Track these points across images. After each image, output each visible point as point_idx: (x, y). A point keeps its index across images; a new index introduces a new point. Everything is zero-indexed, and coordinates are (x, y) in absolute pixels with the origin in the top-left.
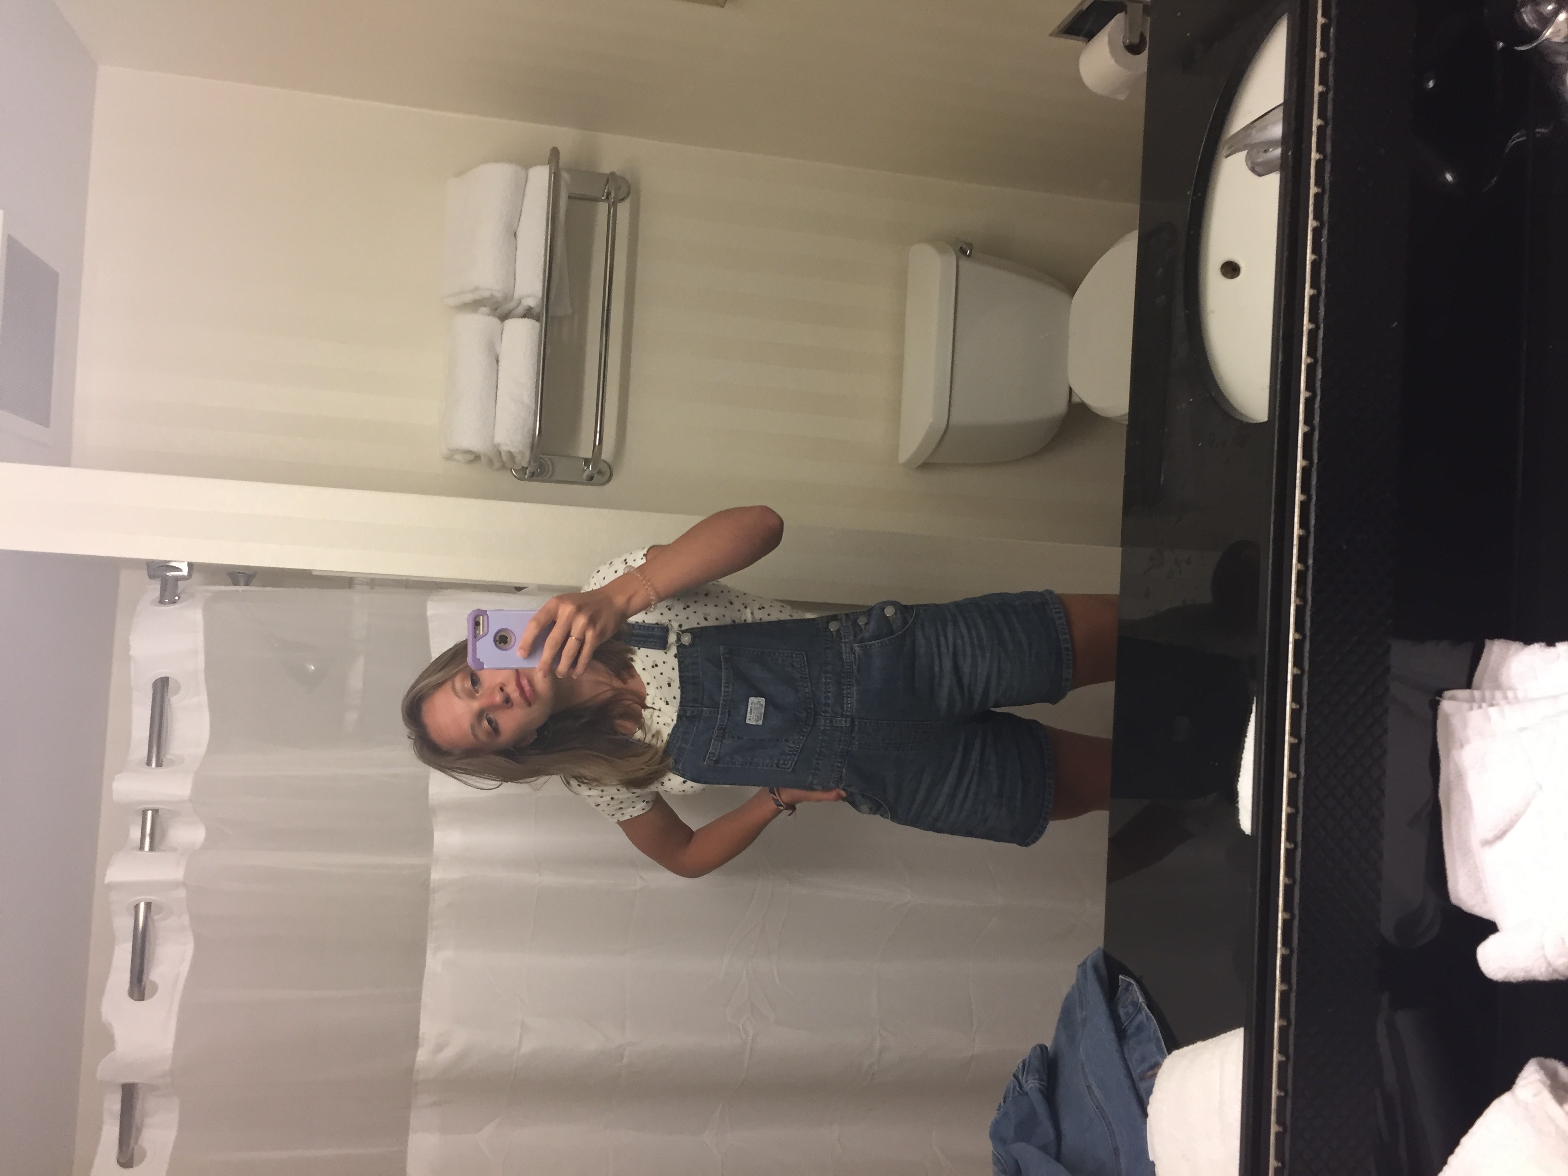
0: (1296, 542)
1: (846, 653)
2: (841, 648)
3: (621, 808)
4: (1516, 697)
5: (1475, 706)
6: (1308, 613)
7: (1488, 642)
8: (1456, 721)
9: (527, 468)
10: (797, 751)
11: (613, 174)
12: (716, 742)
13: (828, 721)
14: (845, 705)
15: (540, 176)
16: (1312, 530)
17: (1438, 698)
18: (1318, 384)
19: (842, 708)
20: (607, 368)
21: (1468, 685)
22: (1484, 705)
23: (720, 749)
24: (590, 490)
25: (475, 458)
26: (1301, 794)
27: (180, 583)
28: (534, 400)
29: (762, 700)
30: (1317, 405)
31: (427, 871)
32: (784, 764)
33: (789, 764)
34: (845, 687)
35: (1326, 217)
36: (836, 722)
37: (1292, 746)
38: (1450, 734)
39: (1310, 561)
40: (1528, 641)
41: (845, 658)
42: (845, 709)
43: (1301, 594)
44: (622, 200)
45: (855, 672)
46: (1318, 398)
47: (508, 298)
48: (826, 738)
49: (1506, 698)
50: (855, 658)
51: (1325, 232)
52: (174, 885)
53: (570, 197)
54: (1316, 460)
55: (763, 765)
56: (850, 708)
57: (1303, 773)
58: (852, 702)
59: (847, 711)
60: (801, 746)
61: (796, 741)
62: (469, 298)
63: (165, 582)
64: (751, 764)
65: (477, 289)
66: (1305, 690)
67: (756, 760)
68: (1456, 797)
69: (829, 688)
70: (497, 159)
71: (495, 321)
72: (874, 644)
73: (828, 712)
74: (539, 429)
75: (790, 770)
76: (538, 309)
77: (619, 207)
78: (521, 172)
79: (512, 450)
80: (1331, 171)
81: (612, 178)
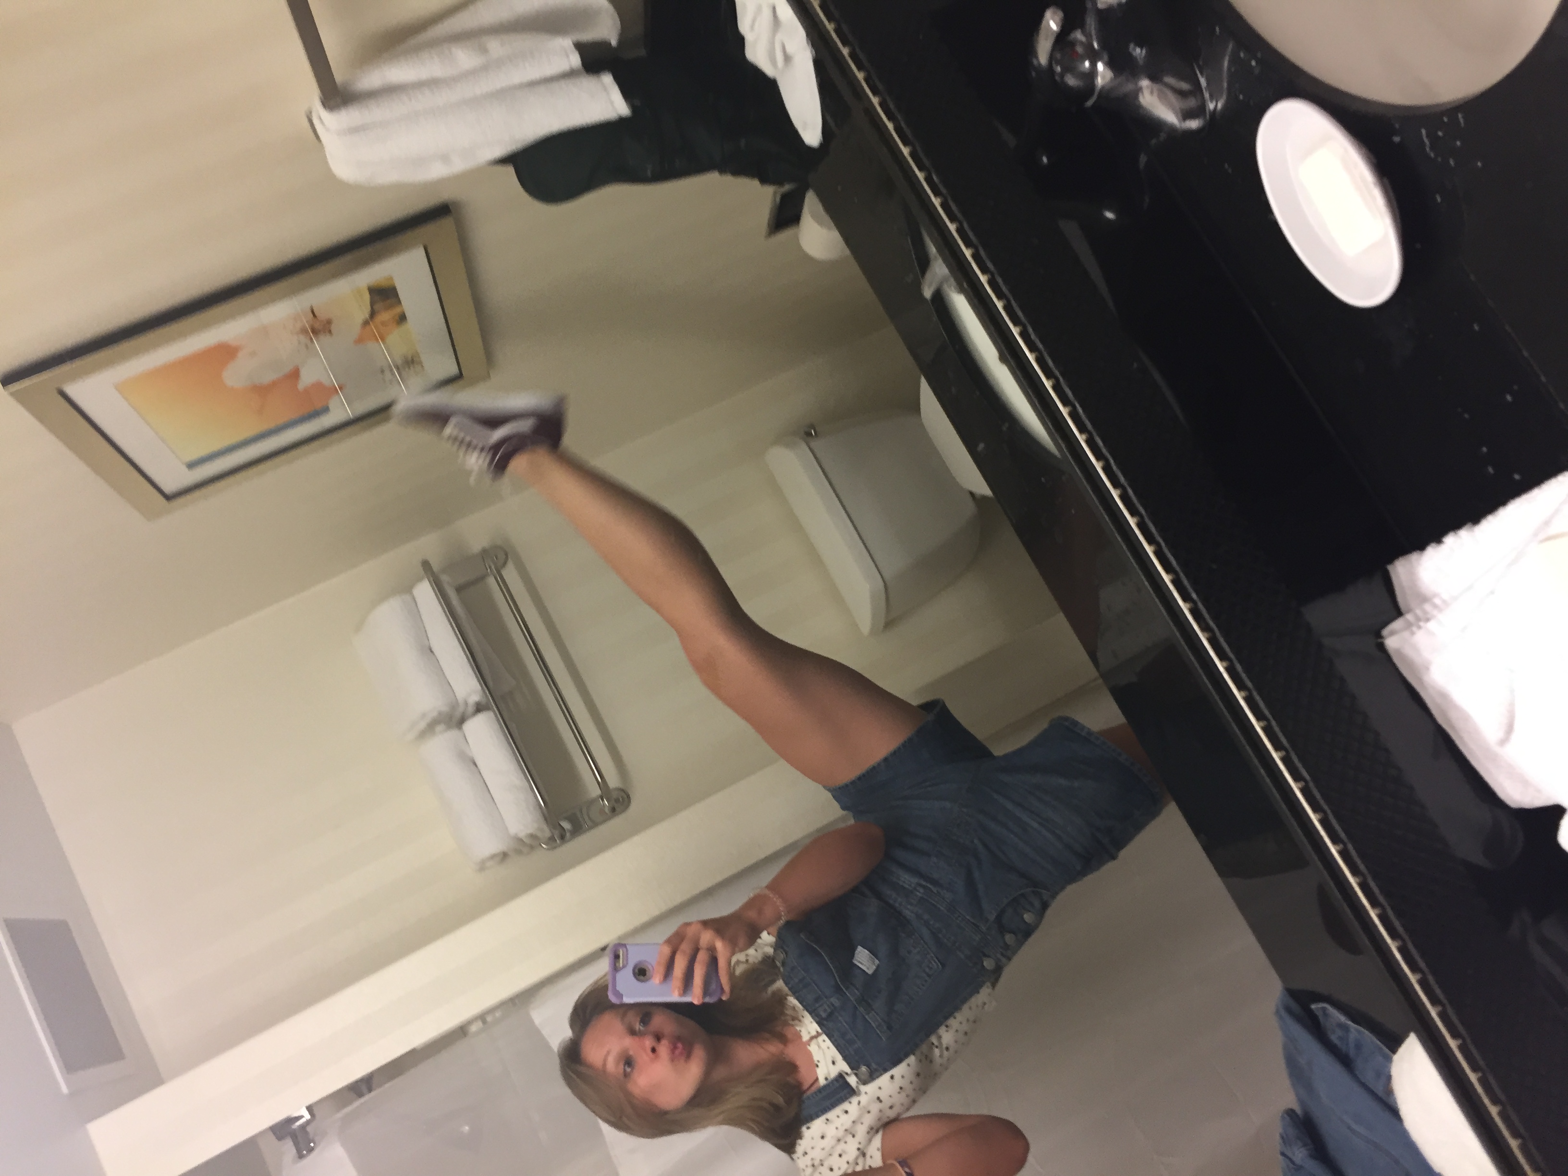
0: (1171, 587)
4: (1444, 602)
5: (1414, 629)
6: (1222, 640)
7: (1390, 568)
8: (1408, 651)
9: (553, 835)
10: (925, 950)
11: (484, 550)
12: (870, 1015)
15: (425, 592)
17: (1379, 640)
18: (1104, 451)
20: (571, 712)
21: (1398, 613)
22: (1422, 624)
23: (878, 1015)
24: (617, 823)
25: (504, 856)
26: (1318, 796)
27: (309, 1129)
28: (525, 780)
29: (860, 949)
30: (1115, 468)
32: (930, 968)
33: (934, 964)
35: (1024, 317)
37: (1283, 760)
38: (1411, 665)
39: (1194, 596)
40: (1421, 547)
43: (1205, 628)
44: (505, 564)
46: (1112, 462)
47: (454, 705)
49: (1435, 606)
51: (1030, 330)
53: (459, 589)
54: (1143, 512)
55: (920, 988)
57: (1308, 777)
61: (915, 944)
62: (423, 725)
63: (294, 1136)
64: (912, 999)
65: (424, 715)
66: (1262, 705)
67: (910, 992)
68: (1453, 715)
70: (383, 598)
71: (454, 733)
74: (542, 799)
75: (940, 967)
76: (484, 701)
77: (504, 573)
78: (407, 597)
79: (530, 831)
80: (1004, 281)
81: (485, 553)
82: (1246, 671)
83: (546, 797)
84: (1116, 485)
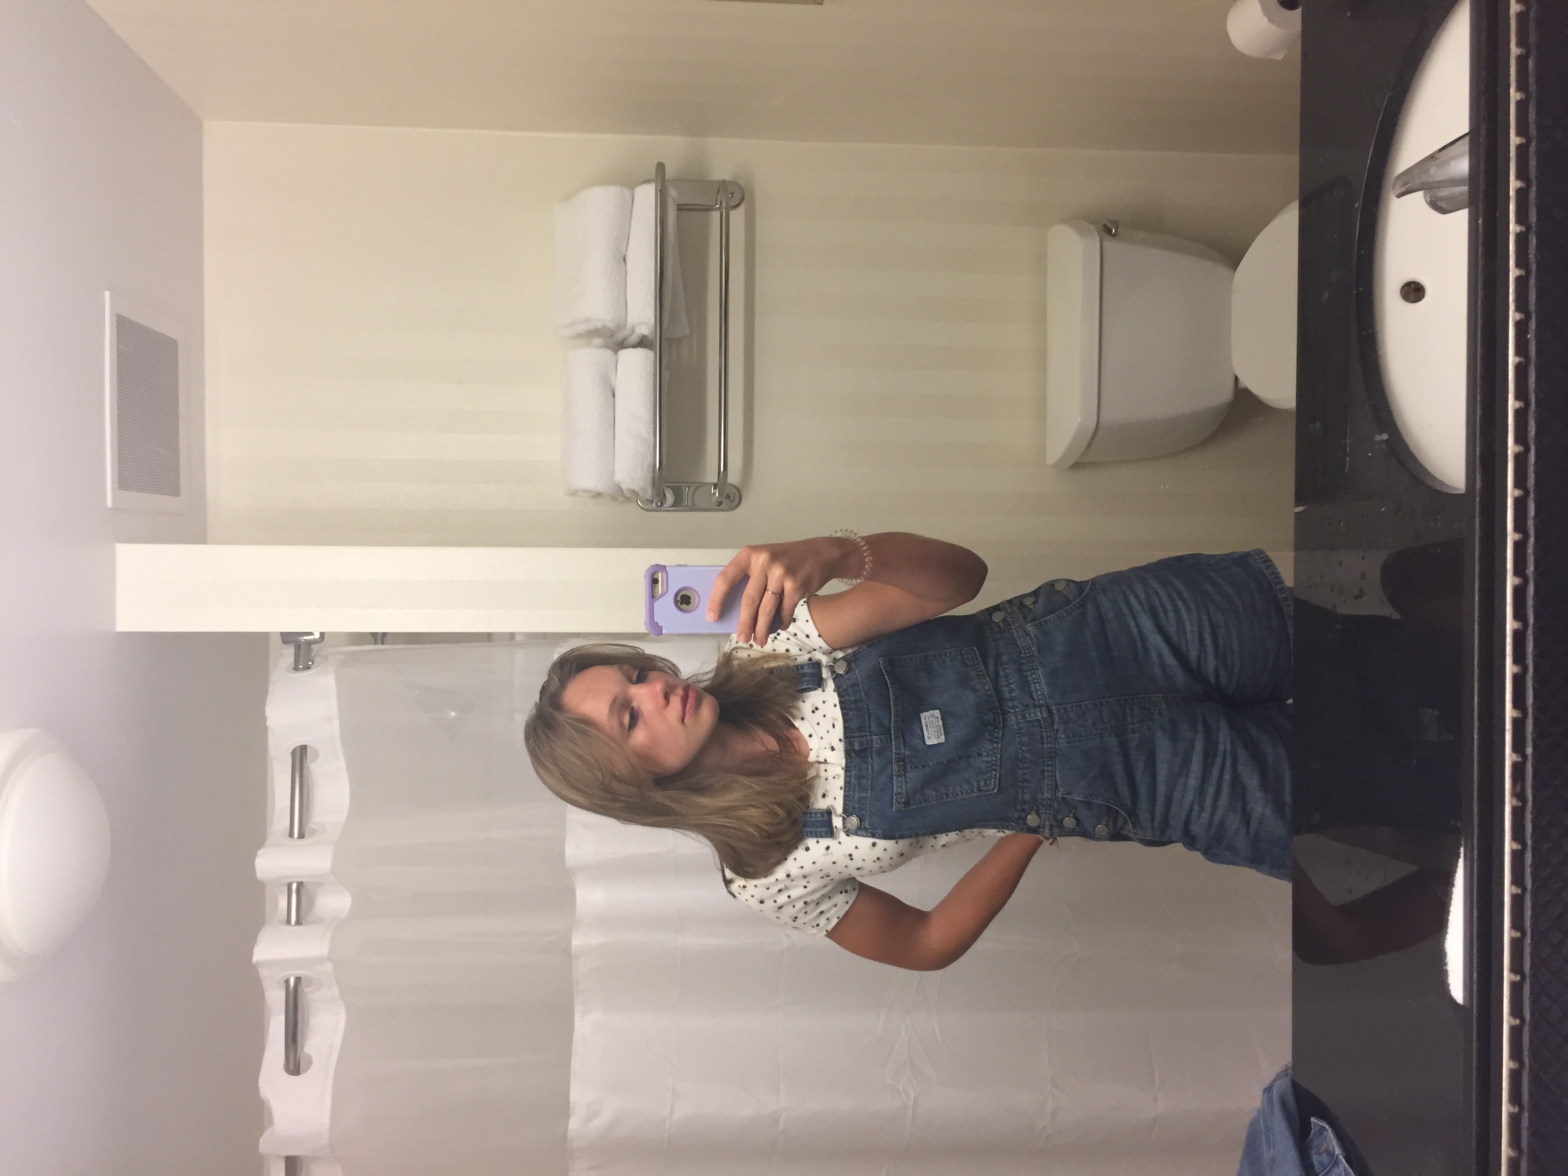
1: (1019, 638)
2: (1013, 635)
3: (822, 913)
6: (1529, 817)
9: (653, 500)
10: (995, 765)
11: (724, 182)
12: (899, 778)
13: (1020, 717)
14: (1034, 694)
15: (646, 195)
16: (1530, 710)
19: (1032, 697)
23: (906, 785)
25: (599, 495)
27: (314, 648)
28: (652, 435)
29: (937, 713)
30: (1530, 550)
31: (567, 937)
32: (986, 785)
33: (993, 784)
34: (1029, 673)
35: (1532, 307)
36: (1030, 715)
39: (1529, 751)
41: (1019, 643)
42: (1036, 698)
44: (737, 205)
45: (1036, 654)
46: (1532, 540)
47: (621, 326)
48: (1024, 739)
50: (1031, 639)
52: (321, 960)
53: (681, 208)
55: (962, 793)
56: (1041, 694)
58: (1041, 687)
59: (1039, 700)
60: (999, 756)
61: (990, 752)
62: (582, 328)
63: (298, 647)
64: (947, 795)
65: (588, 320)
66: (1528, 913)
67: (951, 789)
69: (1010, 679)
71: (608, 353)
72: (1050, 620)
73: (1017, 707)
74: (659, 460)
75: (996, 791)
76: (651, 337)
77: (732, 213)
78: (627, 194)
79: (633, 487)
80: (1538, 246)
81: (722, 185)
82: (1535, 866)
83: (664, 461)
84: (1519, 570)
